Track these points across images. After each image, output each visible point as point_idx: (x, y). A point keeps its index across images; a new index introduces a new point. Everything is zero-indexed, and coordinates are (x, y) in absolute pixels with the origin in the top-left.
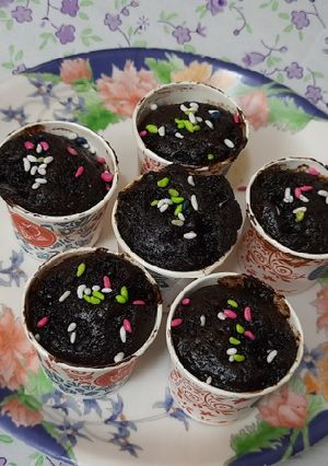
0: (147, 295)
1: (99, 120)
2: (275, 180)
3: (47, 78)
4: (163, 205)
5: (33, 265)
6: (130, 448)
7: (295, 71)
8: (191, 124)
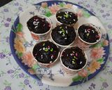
0: (57, 50)
1: (49, 15)
2: (83, 28)
3: (39, 6)
4: (61, 32)
5: (35, 43)
6: (53, 79)
7: (88, 6)
8: (67, 16)
